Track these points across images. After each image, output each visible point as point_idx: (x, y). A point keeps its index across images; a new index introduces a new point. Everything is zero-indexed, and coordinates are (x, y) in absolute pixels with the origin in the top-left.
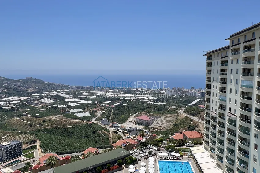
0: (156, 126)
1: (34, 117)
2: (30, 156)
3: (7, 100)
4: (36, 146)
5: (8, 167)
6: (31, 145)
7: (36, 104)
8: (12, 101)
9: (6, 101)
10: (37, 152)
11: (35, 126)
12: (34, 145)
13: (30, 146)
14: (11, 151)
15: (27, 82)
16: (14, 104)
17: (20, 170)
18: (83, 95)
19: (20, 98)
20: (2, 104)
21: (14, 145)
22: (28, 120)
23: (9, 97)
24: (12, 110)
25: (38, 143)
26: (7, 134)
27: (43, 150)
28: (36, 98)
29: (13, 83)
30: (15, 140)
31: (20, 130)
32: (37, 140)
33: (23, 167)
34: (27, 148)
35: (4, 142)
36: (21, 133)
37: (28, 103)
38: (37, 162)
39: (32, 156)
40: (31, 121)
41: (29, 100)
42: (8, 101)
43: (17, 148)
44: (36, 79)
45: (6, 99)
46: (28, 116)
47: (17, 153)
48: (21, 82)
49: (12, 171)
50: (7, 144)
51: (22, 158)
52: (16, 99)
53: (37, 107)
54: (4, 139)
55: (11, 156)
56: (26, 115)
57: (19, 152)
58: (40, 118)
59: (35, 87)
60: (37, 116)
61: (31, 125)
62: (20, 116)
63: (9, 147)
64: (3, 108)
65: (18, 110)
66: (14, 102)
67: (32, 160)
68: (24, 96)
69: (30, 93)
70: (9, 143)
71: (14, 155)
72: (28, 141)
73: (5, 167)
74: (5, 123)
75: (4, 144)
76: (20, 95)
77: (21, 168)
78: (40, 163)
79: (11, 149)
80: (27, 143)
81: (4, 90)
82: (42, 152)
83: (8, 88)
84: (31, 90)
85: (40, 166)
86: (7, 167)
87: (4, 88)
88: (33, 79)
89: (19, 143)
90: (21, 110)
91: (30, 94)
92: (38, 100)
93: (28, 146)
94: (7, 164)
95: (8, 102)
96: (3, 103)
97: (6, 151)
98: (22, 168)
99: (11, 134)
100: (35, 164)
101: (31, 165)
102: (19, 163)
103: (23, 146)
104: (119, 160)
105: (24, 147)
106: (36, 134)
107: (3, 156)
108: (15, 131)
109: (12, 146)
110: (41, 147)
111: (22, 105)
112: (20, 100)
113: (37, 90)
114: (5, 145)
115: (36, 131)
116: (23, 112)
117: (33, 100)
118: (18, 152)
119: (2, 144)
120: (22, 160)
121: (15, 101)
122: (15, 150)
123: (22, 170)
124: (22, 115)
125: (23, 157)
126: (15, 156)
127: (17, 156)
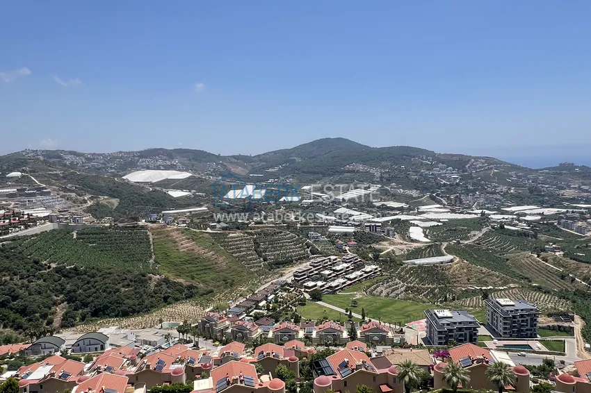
1: (571, 259)
2: (555, 346)
3: (514, 212)
4: (573, 328)
5: (507, 351)
6: (560, 324)
7: (580, 229)
8: (525, 215)
9: (512, 213)
10: (572, 344)
11: (573, 280)
12: (566, 325)
13: (556, 324)
14: (514, 322)
15: (561, 174)
16: (527, 221)
17: (529, 368)
19: (541, 211)
20: (503, 218)
21: (522, 310)
22: (557, 262)
23: (518, 206)
24: (523, 234)
25: (578, 324)
26: (508, 283)
27: (588, 346)
28: (582, 213)
29: (529, 176)
30: (524, 299)
31: (536, 282)
32: (576, 316)
33: (537, 365)
34: (549, 326)
35: (502, 297)
36: (539, 289)
37: (559, 223)
38: (569, 368)
39: (560, 348)
40: (563, 266)
41: (562, 218)
42: (516, 215)
43: (527, 320)
44: (583, 168)
45: (513, 209)
46: (557, 254)
47: (527, 330)
48: (547, 173)
49: (512, 364)
50: (508, 303)
51: (536, 345)
52: (532, 212)
53: (581, 237)
54: (503, 292)
55: (514, 331)
56: (554, 250)
57: (531, 330)
58: (587, 265)
59: (579, 187)
60: (581, 259)
61: (563, 277)
62: (539, 250)
63: (511, 311)
64: (506, 227)
65: (535, 236)
66: (528, 218)
67: (557, 359)
68: (552, 206)
69: (567, 200)
70: (512, 303)
71: (520, 331)
72: (553, 311)
73: (501, 350)
74: (507, 260)
75: (502, 302)
76: (542, 204)
77: (532, 364)
78: (576, 374)
79: (514, 317)
80: (550, 315)
81: (510, 189)
82: (586, 349)
83: (517, 186)
84: (568, 193)
85: (576, 380)
86: (504, 350)
87: (510, 185)
88: (577, 167)
89: (532, 310)
90: (542, 237)
91: (566, 204)
92: (585, 219)
93: (551, 322)
94: (505, 346)
95: (515, 217)
96: (506, 217)
97: (505, 318)
98: (534, 367)
99: (517, 286)
100: (566, 370)
101: (555, 368)
102: (529, 352)
103: (540, 319)
105: (543, 321)
106: (574, 302)
107: (499, 326)
108: (526, 282)
109: (517, 310)
110: (584, 336)
111: (545, 225)
112: (542, 214)
113: (586, 194)
114: (503, 303)
115: (575, 294)
116: (547, 242)
117: (573, 219)
118: (529, 327)
119: (498, 300)
120: (537, 349)
121: (530, 214)
122: (523, 321)
123: (535, 371)
124: (544, 250)
125: (539, 345)
126: (520, 334)
127: (527, 336)
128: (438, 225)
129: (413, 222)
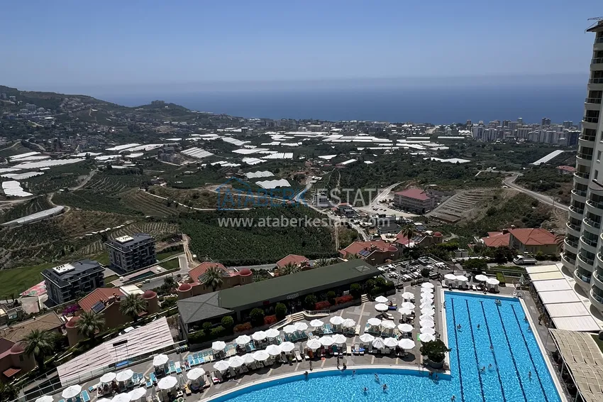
0: (443, 215)
1: (173, 187)
2: (172, 265)
3: (119, 151)
4: (182, 246)
5: (133, 283)
6: (173, 245)
7: (176, 161)
8: (129, 153)
9: (116, 152)
10: (183, 258)
11: (177, 205)
12: (177, 244)
13: (169, 246)
14: (136, 255)
15: (154, 112)
16: (132, 158)
17: (154, 290)
18: (273, 140)
19: (142, 147)
20: (109, 159)
21: (141, 242)
22: (162, 192)
23: (121, 145)
24: (129, 172)
25: (185, 242)
26: (124, 221)
27: (195, 256)
28: (176, 146)
29: (127, 115)
30: (141, 232)
31: (148, 214)
32: (184, 235)
33: (160, 285)
34: (164, 250)
35: (121, 236)
36: (151, 220)
37: (159, 157)
38: (185, 278)
39: (174, 266)
40: (168, 195)
41: (161, 152)
42: (120, 154)
43: (146, 250)
44: (171, 105)
45: (117, 148)
46: (162, 185)
47: (147, 259)
48: (143, 111)
49: (141, 292)
50: (127, 240)
51: (157, 269)
52: (135, 149)
53: (179, 167)
54: (121, 230)
55: (136, 264)
56: (158, 182)
57: (151, 257)
58: (185, 190)
59: (171, 123)
60: (180, 186)
61: (169, 205)
62: (147, 184)
63: (131, 246)
64: (113, 167)
65: (141, 172)
66: (132, 156)
67: (175, 274)
68: (151, 142)
69: (163, 135)
70: (131, 238)
71: (142, 261)
72: (166, 236)
73: (128, 284)
74: (120, 199)
75: (121, 239)
76: (142, 142)
77: (156, 287)
78: (191, 281)
79: (135, 251)
80: (163, 240)
81: (111, 129)
82: (194, 259)
83: (117, 125)
84: (162, 129)
85: (192, 285)
86: (130, 284)
87: (110, 124)
88: (167, 105)
89: (149, 239)
90: (147, 172)
91: (162, 139)
92: (178, 151)
93: (166, 245)
94: (131, 279)
95: (120, 156)
96: (112, 157)
97: (126, 254)
98: (158, 288)
99: (132, 221)
100: (183, 280)
101: (174, 283)
102: (153, 277)
103: (157, 246)
104: (353, 285)
105: (159, 246)
106: (180, 224)
107: (122, 263)
108: (139, 216)
109: (136, 244)
110: (191, 249)
111: (148, 161)
112: (143, 151)
113: (176, 129)
114: (123, 241)
115: (180, 217)
116: (152, 176)
117: (169, 152)
118: (148, 256)
119: (117, 239)
120: (157, 272)
121: (134, 152)
122: (143, 252)
123: (159, 291)
124: (151, 184)
125: (159, 268)
126: (143, 264)
127: (148, 264)
128: (38, 175)
129: (5, 176)
